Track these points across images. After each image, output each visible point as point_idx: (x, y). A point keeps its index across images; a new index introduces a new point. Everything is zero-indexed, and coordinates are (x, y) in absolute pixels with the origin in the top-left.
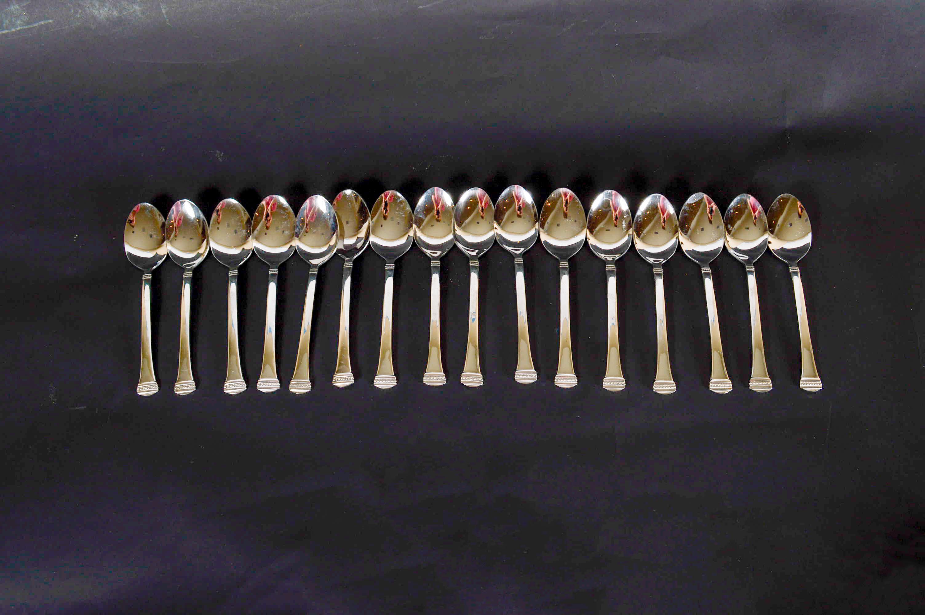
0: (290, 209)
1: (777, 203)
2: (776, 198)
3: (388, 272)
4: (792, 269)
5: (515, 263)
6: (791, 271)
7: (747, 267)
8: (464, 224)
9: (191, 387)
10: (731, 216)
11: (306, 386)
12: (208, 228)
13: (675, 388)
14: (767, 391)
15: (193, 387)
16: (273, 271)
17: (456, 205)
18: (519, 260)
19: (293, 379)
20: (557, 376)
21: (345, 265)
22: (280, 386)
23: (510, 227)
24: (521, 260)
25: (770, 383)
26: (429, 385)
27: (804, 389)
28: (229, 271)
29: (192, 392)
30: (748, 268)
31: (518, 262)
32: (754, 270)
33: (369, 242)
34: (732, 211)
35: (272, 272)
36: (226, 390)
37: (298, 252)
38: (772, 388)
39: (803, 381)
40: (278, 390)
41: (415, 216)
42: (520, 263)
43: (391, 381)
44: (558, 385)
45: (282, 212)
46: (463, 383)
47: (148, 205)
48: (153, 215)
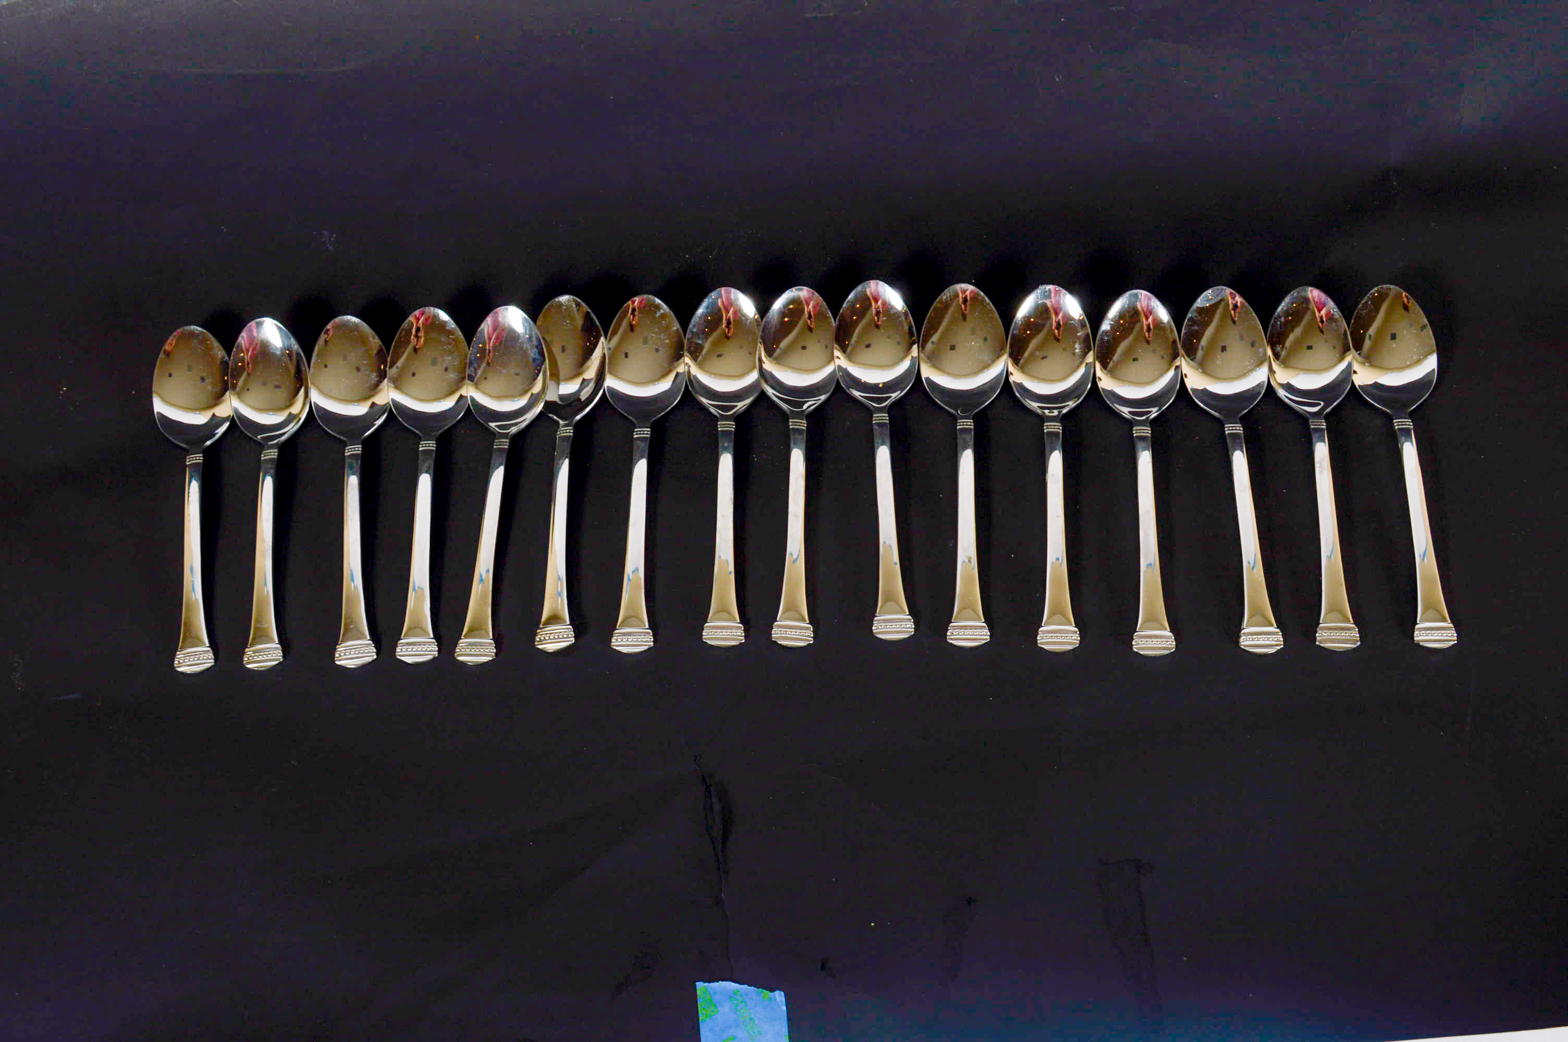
0: (459, 333)
1: (1369, 303)
2: (1367, 293)
3: (639, 442)
4: (1398, 424)
5: (874, 422)
6: (1396, 427)
7: (1312, 422)
8: (778, 351)
9: (274, 655)
10: (1281, 328)
11: (486, 650)
12: (308, 369)
13: (1174, 643)
14: (1349, 649)
15: (279, 654)
16: (427, 445)
17: (764, 319)
18: (881, 416)
19: (462, 637)
20: (952, 626)
21: (558, 433)
22: (439, 651)
23: (865, 356)
24: (884, 416)
25: (1356, 634)
26: (712, 644)
27: (1422, 644)
28: (347, 446)
29: (277, 665)
30: (1313, 424)
31: (879, 420)
32: (1324, 427)
33: (604, 390)
34: (1283, 319)
35: (425, 447)
36: (340, 660)
37: (473, 411)
38: (1359, 643)
39: (1421, 629)
40: (434, 659)
41: (688, 339)
42: (882, 423)
43: (643, 640)
44: (952, 642)
45: (443, 339)
46: (777, 640)
47: (197, 330)
48: (208, 348)
